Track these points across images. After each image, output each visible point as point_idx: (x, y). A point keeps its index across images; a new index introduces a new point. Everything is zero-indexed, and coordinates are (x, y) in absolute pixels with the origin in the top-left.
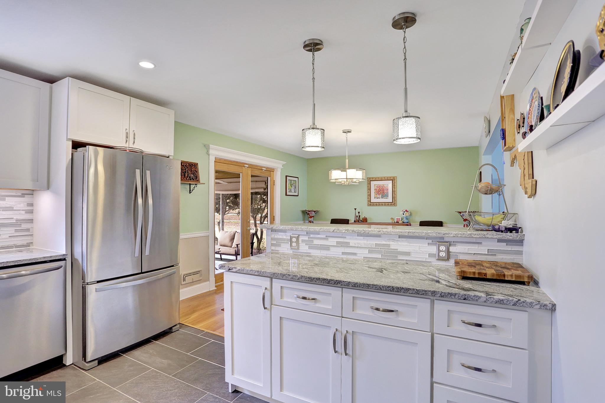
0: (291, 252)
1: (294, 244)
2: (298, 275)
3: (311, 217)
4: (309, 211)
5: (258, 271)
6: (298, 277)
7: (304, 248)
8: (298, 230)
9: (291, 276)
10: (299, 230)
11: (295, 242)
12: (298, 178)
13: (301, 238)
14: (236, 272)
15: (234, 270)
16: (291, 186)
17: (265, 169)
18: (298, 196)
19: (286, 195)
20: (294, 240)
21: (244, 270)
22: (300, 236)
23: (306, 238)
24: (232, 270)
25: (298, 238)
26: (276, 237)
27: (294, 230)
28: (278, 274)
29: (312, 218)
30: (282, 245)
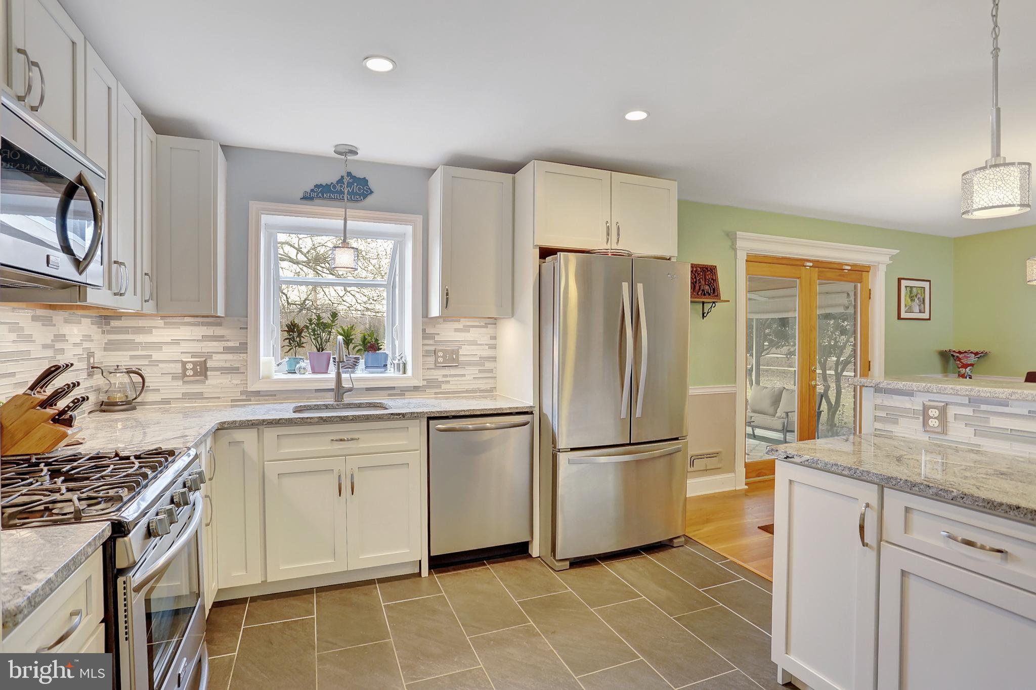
0: (925, 438)
1: (934, 423)
2: (955, 491)
3: (965, 366)
4: (960, 353)
5: (850, 469)
6: (955, 494)
7: (959, 432)
8: (944, 394)
9: (934, 490)
10: (947, 394)
11: (935, 418)
12: (929, 281)
13: (952, 411)
14: (801, 464)
15: (797, 459)
16: (912, 300)
17: (849, 268)
18: (929, 319)
19: (898, 319)
20: (934, 413)
21: (819, 462)
22: (948, 406)
23: (968, 411)
24: (792, 459)
25: (943, 411)
26: (886, 403)
27: (934, 393)
28: (899, 481)
29: (969, 368)
30: (902, 421)
